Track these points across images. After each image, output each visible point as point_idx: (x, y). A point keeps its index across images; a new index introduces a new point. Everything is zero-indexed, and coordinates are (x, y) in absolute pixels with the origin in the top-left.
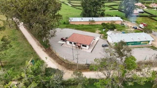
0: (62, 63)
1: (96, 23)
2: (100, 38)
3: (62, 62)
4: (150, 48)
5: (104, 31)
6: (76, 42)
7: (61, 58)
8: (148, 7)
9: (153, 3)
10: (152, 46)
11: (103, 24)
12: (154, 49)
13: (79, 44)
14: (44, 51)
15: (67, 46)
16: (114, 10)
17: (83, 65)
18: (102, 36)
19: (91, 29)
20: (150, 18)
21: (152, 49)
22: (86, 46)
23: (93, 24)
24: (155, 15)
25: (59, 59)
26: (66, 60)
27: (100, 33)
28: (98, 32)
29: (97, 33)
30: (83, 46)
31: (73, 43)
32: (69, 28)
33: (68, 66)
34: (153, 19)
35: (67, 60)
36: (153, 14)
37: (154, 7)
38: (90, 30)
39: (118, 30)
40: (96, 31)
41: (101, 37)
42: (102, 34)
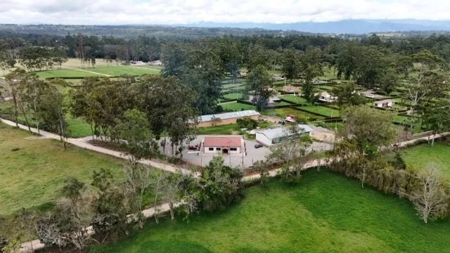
1: (225, 123)
2: (244, 139)
6: (219, 145)
8: (283, 93)
9: (287, 84)
11: (239, 121)
16: (225, 102)
18: (246, 137)
19: (222, 130)
20: (293, 108)
22: (235, 149)
23: (218, 124)
24: (298, 103)
27: (240, 134)
28: (235, 134)
30: (232, 149)
31: (215, 149)
34: (299, 110)
36: (295, 101)
37: (291, 91)
39: (262, 127)
40: (231, 132)
42: (244, 135)
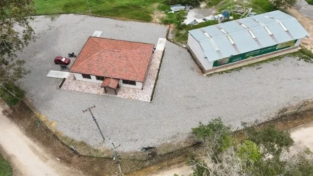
0: (72, 156)
2: (167, 39)
3: (71, 152)
4: (298, 58)
5: (173, 12)
7: (66, 138)
10: (301, 51)
12: (307, 58)
13: (112, 81)
14: (9, 116)
15: (78, 89)
17: (134, 156)
18: (172, 33)
19: (139, 7)
21: (302, 60)
25: (61, 145)
26: (83, 144)
27: (166, 22)
28: (158, 20)
29: (156, 22)
30: (125, 82)
31: (94, 78)
32: (75, 13)
33: (92, 165)
35: (85, 144)
38: (137, 15)
39: (210, 5)
40: (152, 15)
41: (170, 37)
42: (171, 25)
